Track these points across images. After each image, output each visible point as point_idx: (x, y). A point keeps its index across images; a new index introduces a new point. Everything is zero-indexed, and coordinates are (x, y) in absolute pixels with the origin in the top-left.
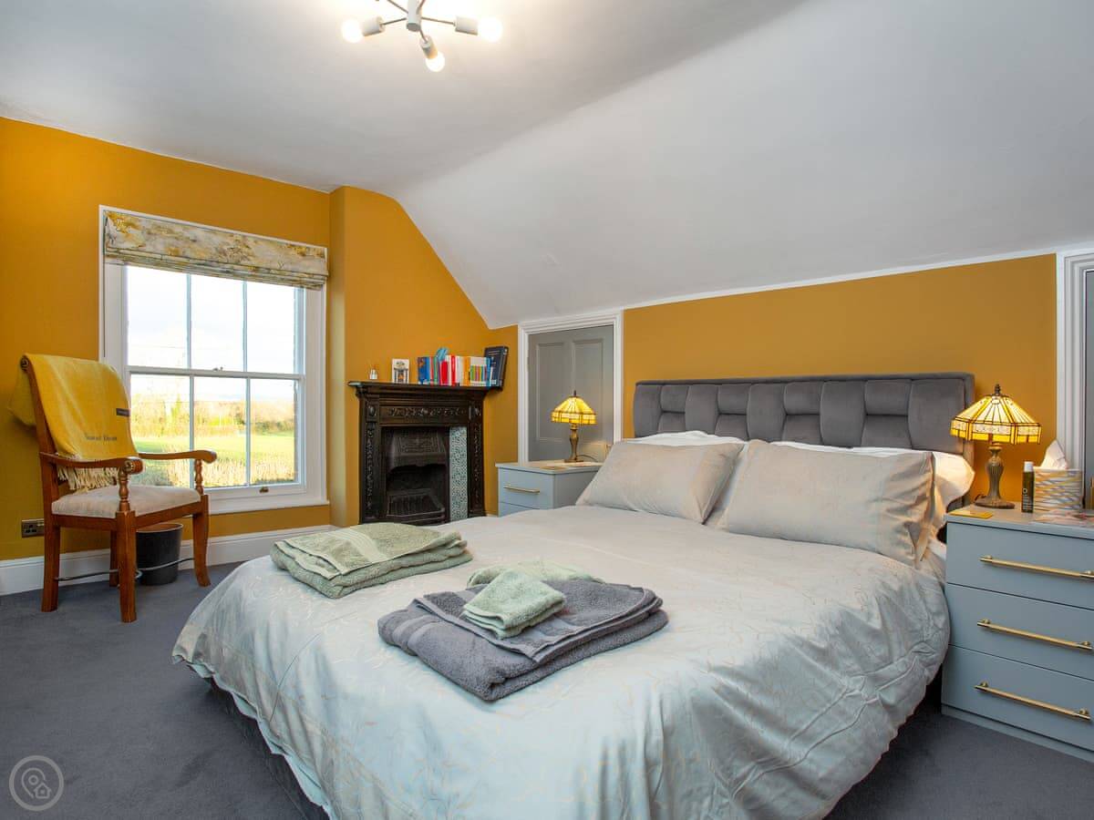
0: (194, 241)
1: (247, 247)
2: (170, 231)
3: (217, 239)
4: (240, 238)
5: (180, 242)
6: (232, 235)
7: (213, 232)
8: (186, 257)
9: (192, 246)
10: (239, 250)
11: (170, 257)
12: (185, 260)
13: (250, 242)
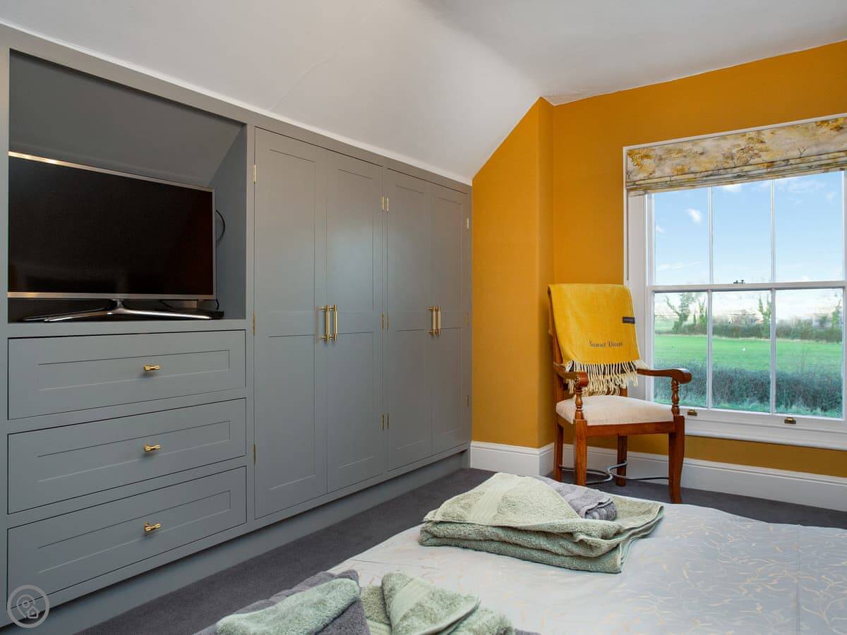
0: (702, 154)
1: (762, 142)
2: (680, 151)
3: (726, 145)
4: (753, 135)
5: (688, 160)
6: (744, 135)
7: (724, 137)
8: (692, 173)
9: (698, 160)
10: (751, 149)
11: (678, 177)
12: (691, 176)
13: (766, 136)
